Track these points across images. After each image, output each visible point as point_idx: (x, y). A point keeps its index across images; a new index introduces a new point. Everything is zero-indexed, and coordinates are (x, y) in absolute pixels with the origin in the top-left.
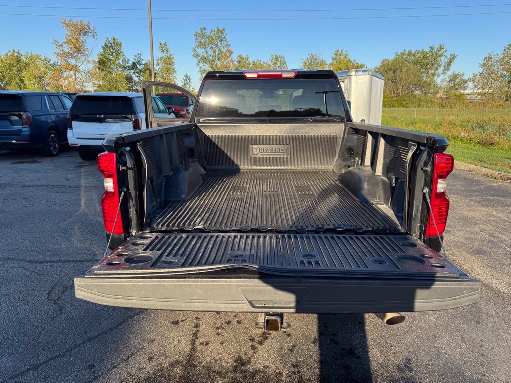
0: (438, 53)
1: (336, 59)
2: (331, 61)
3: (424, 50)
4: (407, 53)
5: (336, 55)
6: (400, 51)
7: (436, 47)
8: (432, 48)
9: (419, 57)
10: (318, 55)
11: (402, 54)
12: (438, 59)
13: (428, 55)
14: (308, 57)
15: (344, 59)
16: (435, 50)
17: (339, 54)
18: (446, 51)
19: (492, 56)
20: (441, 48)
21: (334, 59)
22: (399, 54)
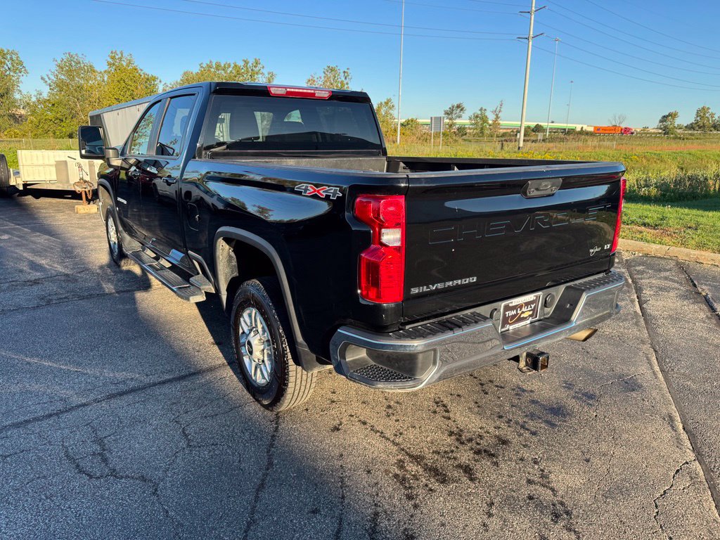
0: (254, 68)
1: (114, 64)
2: (106, 68)
3: (237, 64)
4: (214, 65)
5: (113, 58)
6: (205, 63)
7: (251, 61)
8: (246, 62)
9: (231, 72)
10: (80, 56)
11: (210, 67)
12: (256, 76)
13: (243, 71)
14: (64, 58)
15: (128, 65)
16: (250, 64)
17: (117, 57)
18: (263, 67)
19: (315, 79)
20: (257, 63)
21: (110, 64)
22: (204, 65)
